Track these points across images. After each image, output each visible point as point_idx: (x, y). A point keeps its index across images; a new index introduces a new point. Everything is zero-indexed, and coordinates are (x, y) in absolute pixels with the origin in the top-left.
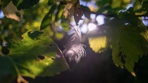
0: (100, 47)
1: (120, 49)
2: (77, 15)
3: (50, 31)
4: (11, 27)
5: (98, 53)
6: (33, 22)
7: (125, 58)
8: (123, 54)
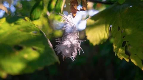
8: (127, 44)
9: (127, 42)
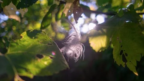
0: (100, 46)
1: (121, 47)
2: (77, 13)
3: (52, 31)
4: (14, 28)
5: (98, 52)
6: (36, 23)
7: (126, 57)
8: (124, 53)
9: (124, 51)
